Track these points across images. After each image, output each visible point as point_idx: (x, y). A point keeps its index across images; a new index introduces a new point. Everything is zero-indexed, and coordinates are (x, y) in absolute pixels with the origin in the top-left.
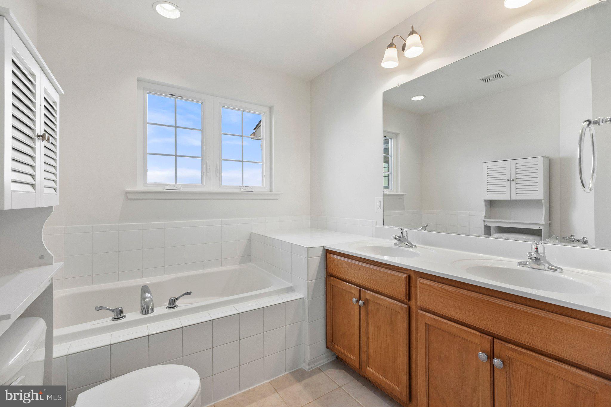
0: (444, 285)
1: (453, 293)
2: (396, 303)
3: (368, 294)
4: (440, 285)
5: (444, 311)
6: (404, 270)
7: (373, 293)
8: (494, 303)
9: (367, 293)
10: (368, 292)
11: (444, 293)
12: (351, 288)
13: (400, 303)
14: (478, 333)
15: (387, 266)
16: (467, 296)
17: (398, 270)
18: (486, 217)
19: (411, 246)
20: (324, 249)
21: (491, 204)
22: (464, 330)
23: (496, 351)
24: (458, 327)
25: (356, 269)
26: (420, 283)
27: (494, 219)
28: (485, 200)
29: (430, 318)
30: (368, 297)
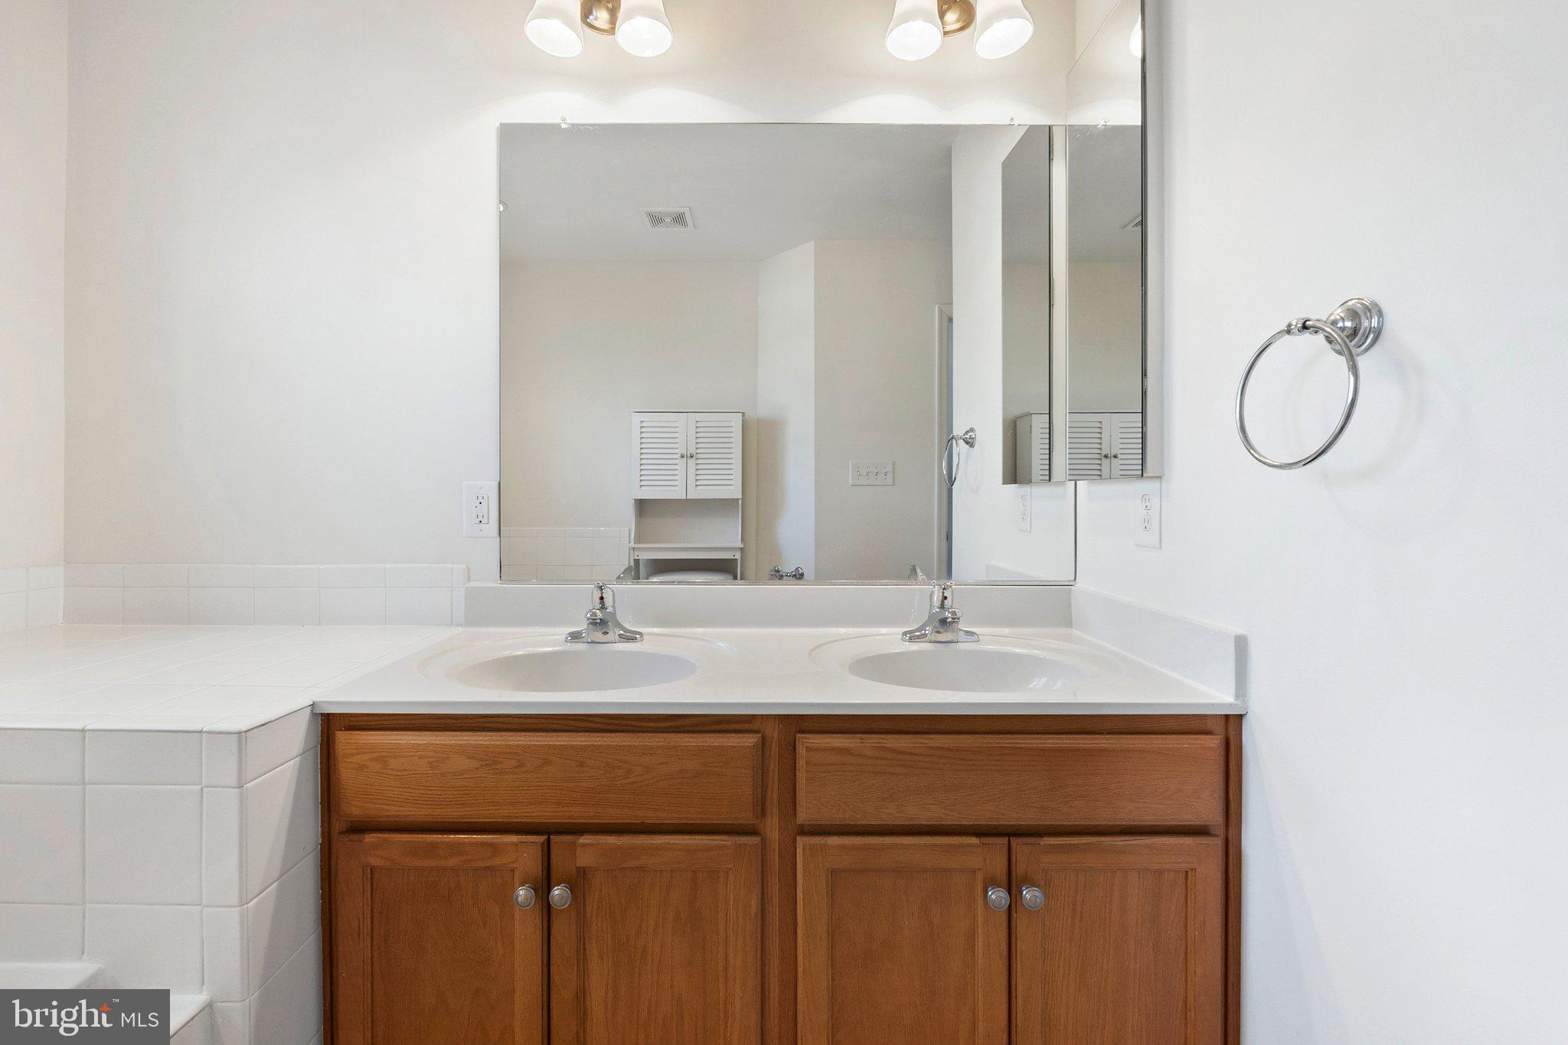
0: (884, 736)
1: (912, 754)
2: (715, 842)
3: (588, 851)
4: (873, 740)
5: (890, 815)
6: (738, 722)
7: (611, 840)
8: (1016, 748)
9: (583, 845)
10: (584, 840)
11: (887, 759)
12: (495, 848)
13: (730, 838)
14: (974, 840)
15: (668, 724)
16: (952, 750)
17: (715, 727)
18: (639, 539)
19: (630, 637)
20: (314, 714)
21: (643, 507)
22: (940, 846)
23: (1020, 868)
24: (925, 845)
25: (522, 765)
26: (808, 749)
27: (654, 543)
28: (635, 500)
29: (843, 847)
30: (585, 859)
